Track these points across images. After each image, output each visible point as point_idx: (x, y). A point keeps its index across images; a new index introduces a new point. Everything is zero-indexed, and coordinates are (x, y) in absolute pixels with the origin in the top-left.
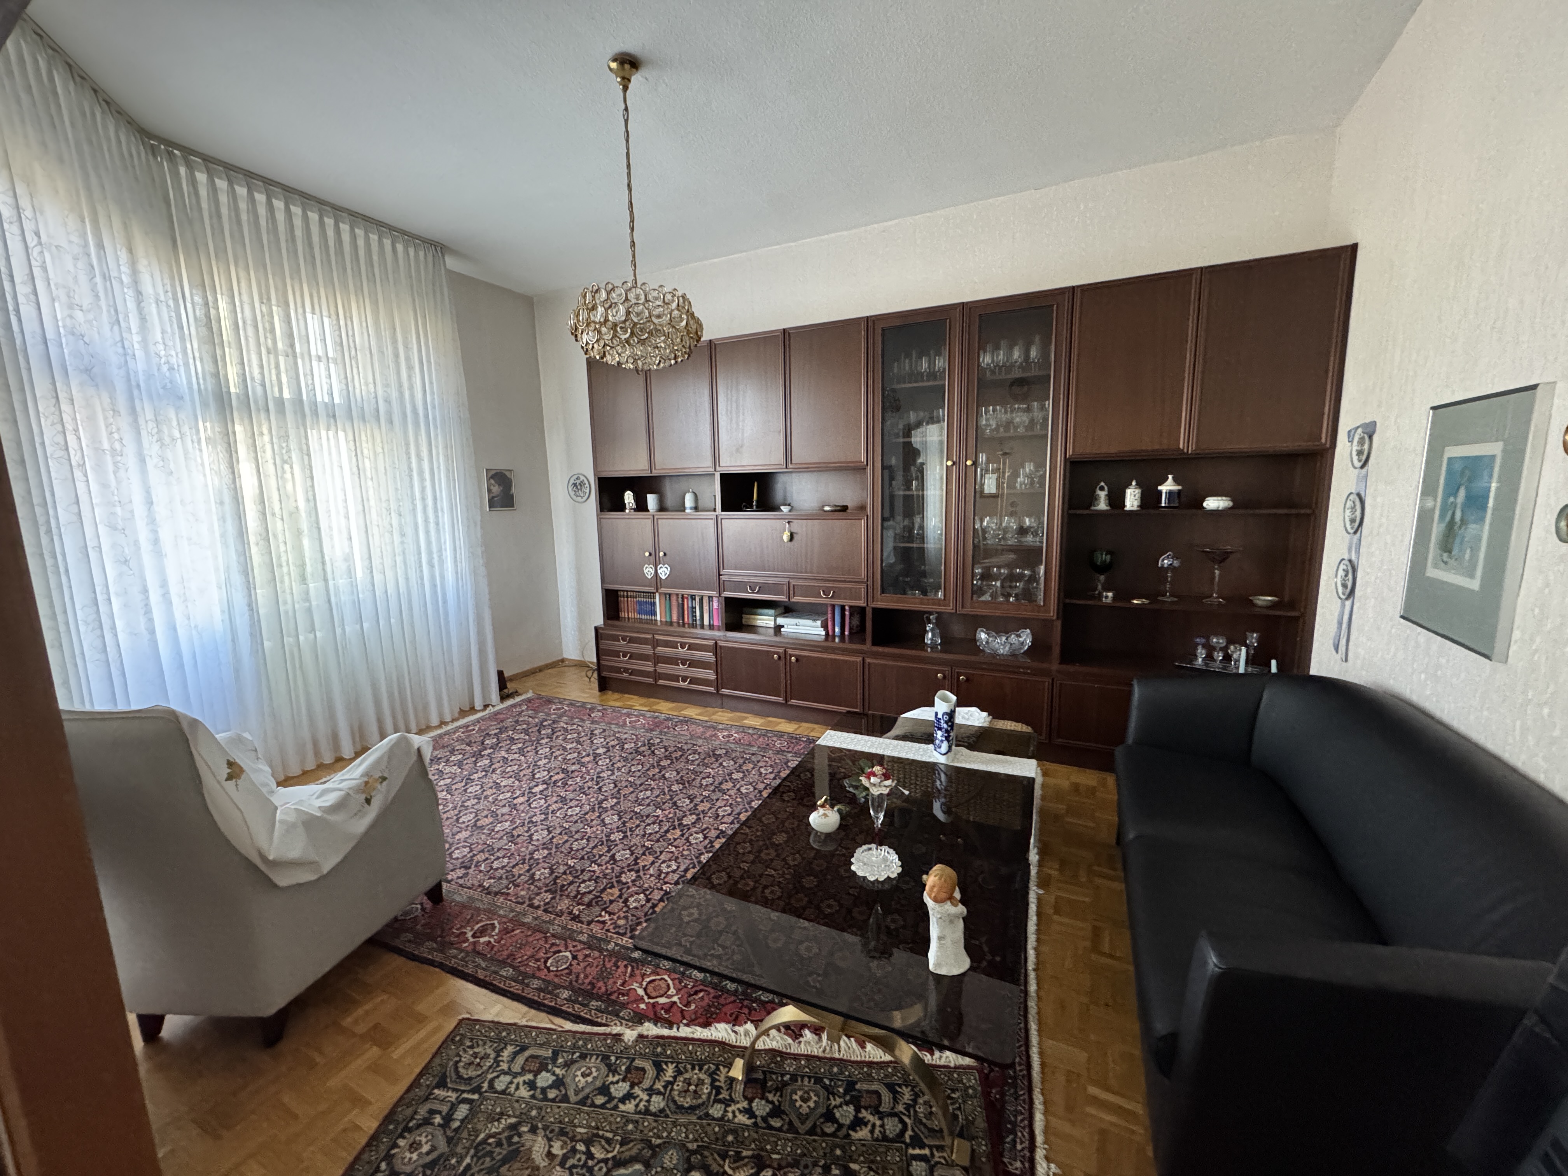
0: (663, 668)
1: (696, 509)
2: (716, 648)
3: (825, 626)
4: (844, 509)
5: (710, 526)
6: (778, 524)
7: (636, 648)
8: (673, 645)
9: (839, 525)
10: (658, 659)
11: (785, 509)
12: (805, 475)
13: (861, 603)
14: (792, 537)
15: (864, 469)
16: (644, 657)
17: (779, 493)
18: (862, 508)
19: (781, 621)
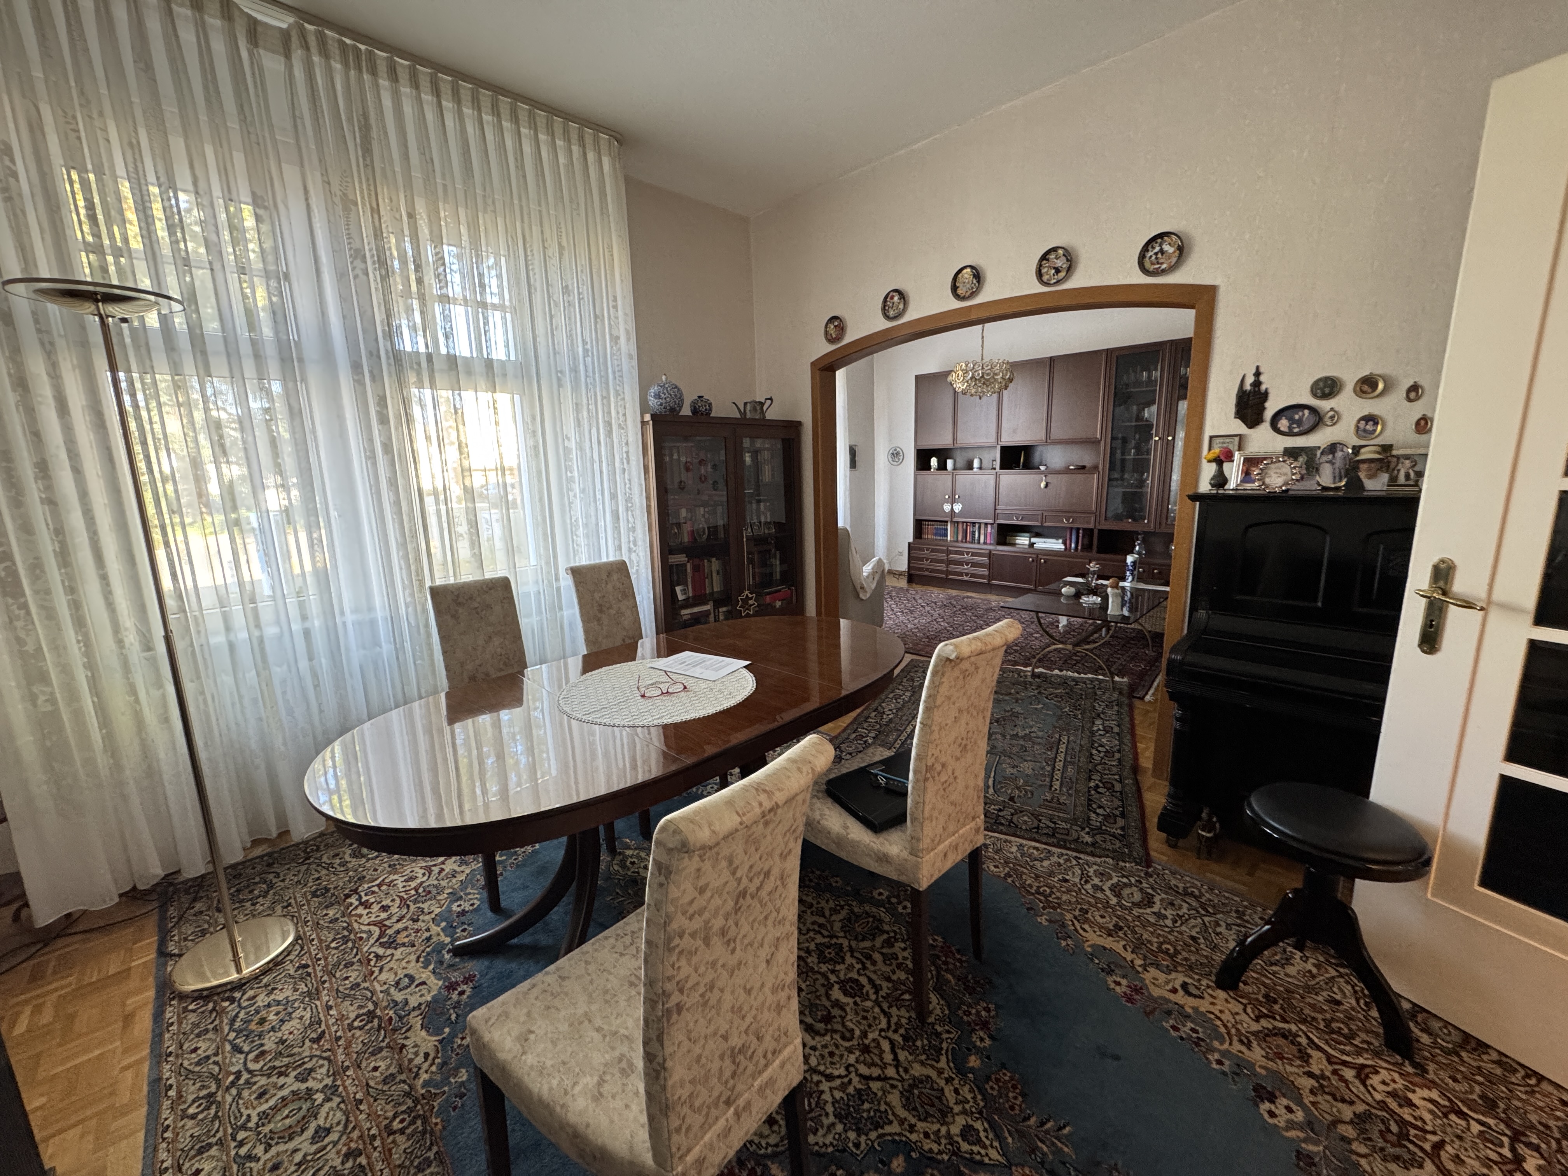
0: (952, 567)
1: (980, 468)
2: (990, 555)
3: (1064, 543)
4: (1084, 467)
5: (991, 480)
6: (1037, 477)
7: (935, 555)
8: (962, 553)
9: (1080, 477)
10: (950, 562)
11: (1042, 468)
12: (1059, 446)
13: (1091, 526)
14: (1047, 486)
15: (1099, 442)
16: (941, 561)
17: (1036, 457)
18: (1096, 468)
19: (1033, 540)
